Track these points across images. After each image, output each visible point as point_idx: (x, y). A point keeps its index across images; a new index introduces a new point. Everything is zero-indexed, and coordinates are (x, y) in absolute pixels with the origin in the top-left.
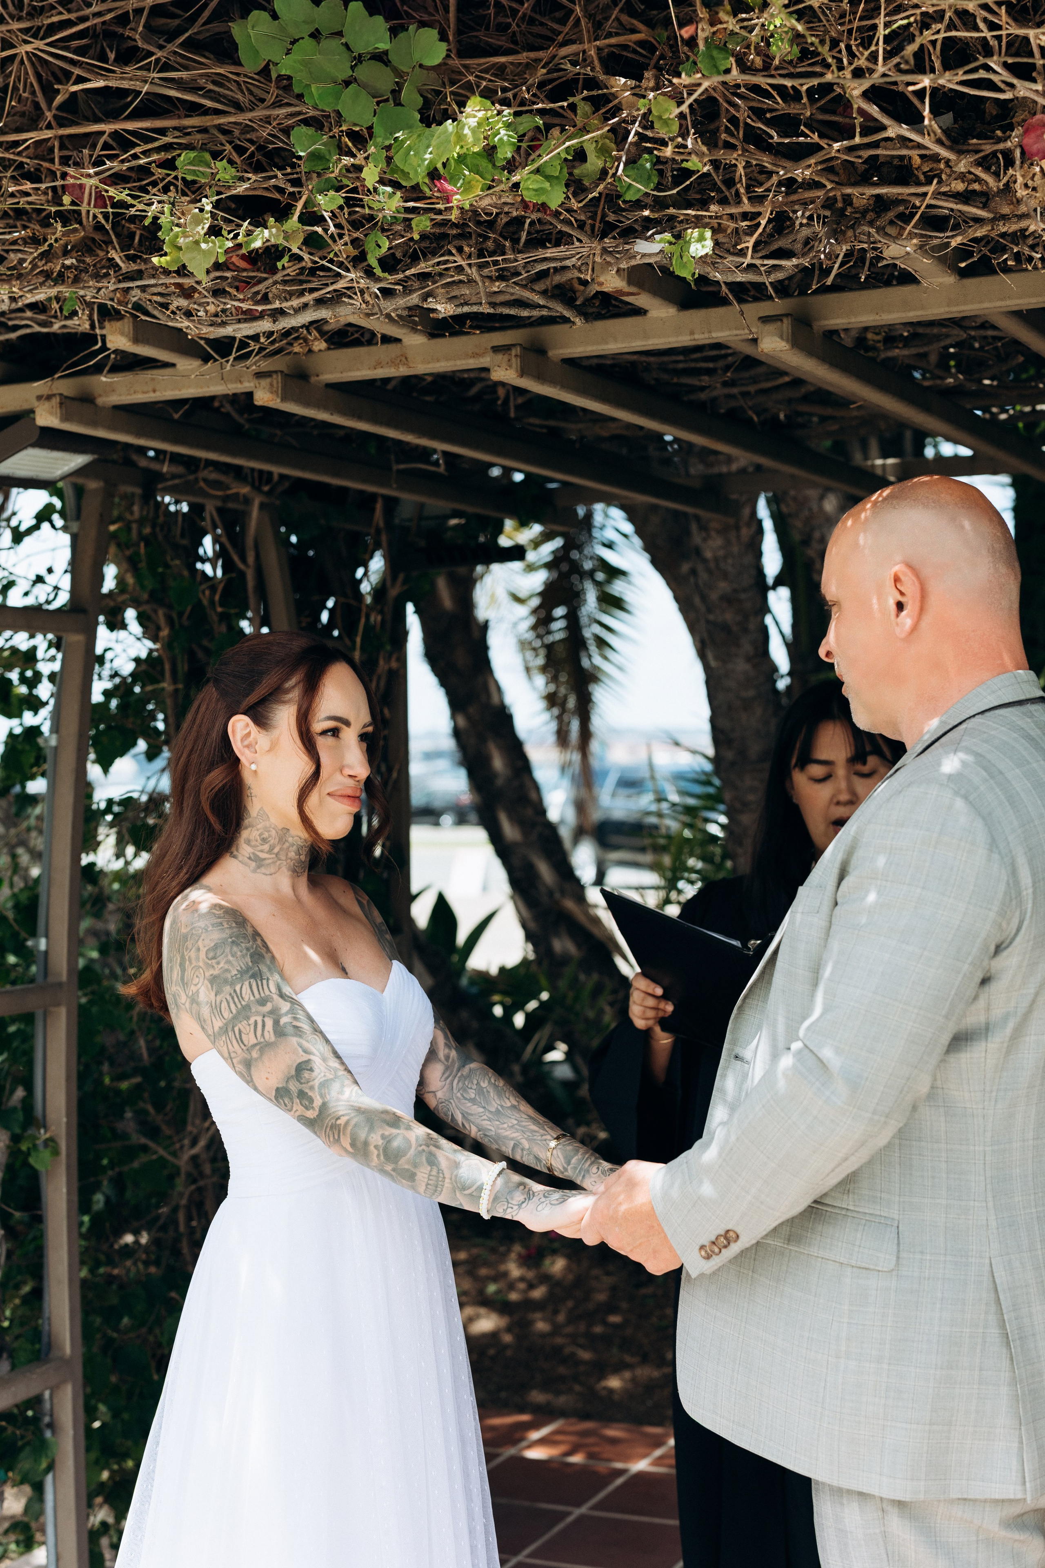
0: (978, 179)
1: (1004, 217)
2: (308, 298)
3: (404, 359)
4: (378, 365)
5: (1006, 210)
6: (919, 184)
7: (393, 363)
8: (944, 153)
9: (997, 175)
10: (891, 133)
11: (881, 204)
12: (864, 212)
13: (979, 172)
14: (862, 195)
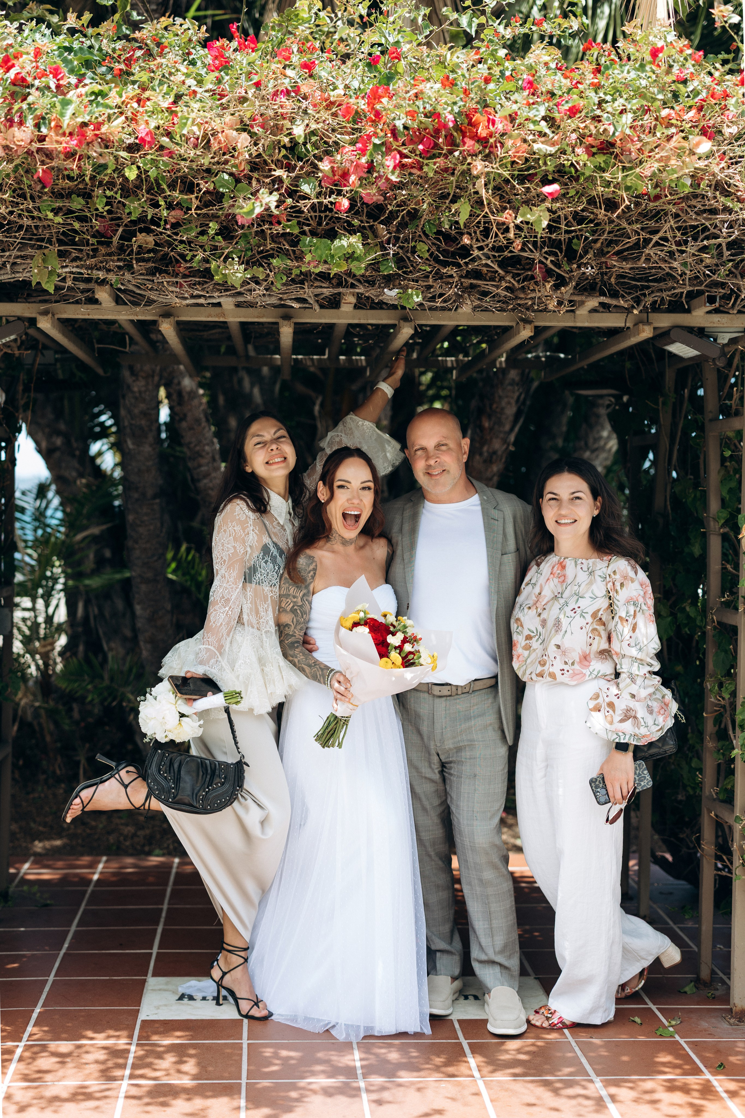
0: (510, 282)
1: (521, 299)
3: (224, 315)
4: (210, 316)
5: (522, 296)
6: (486, 280)
7: (217, 316)
8: (500, 271)
9: (518, 282)
10: (484, 262)
11: (472, 286)
12: (467, 288)
13: (512, 281)
14: (467, 282)
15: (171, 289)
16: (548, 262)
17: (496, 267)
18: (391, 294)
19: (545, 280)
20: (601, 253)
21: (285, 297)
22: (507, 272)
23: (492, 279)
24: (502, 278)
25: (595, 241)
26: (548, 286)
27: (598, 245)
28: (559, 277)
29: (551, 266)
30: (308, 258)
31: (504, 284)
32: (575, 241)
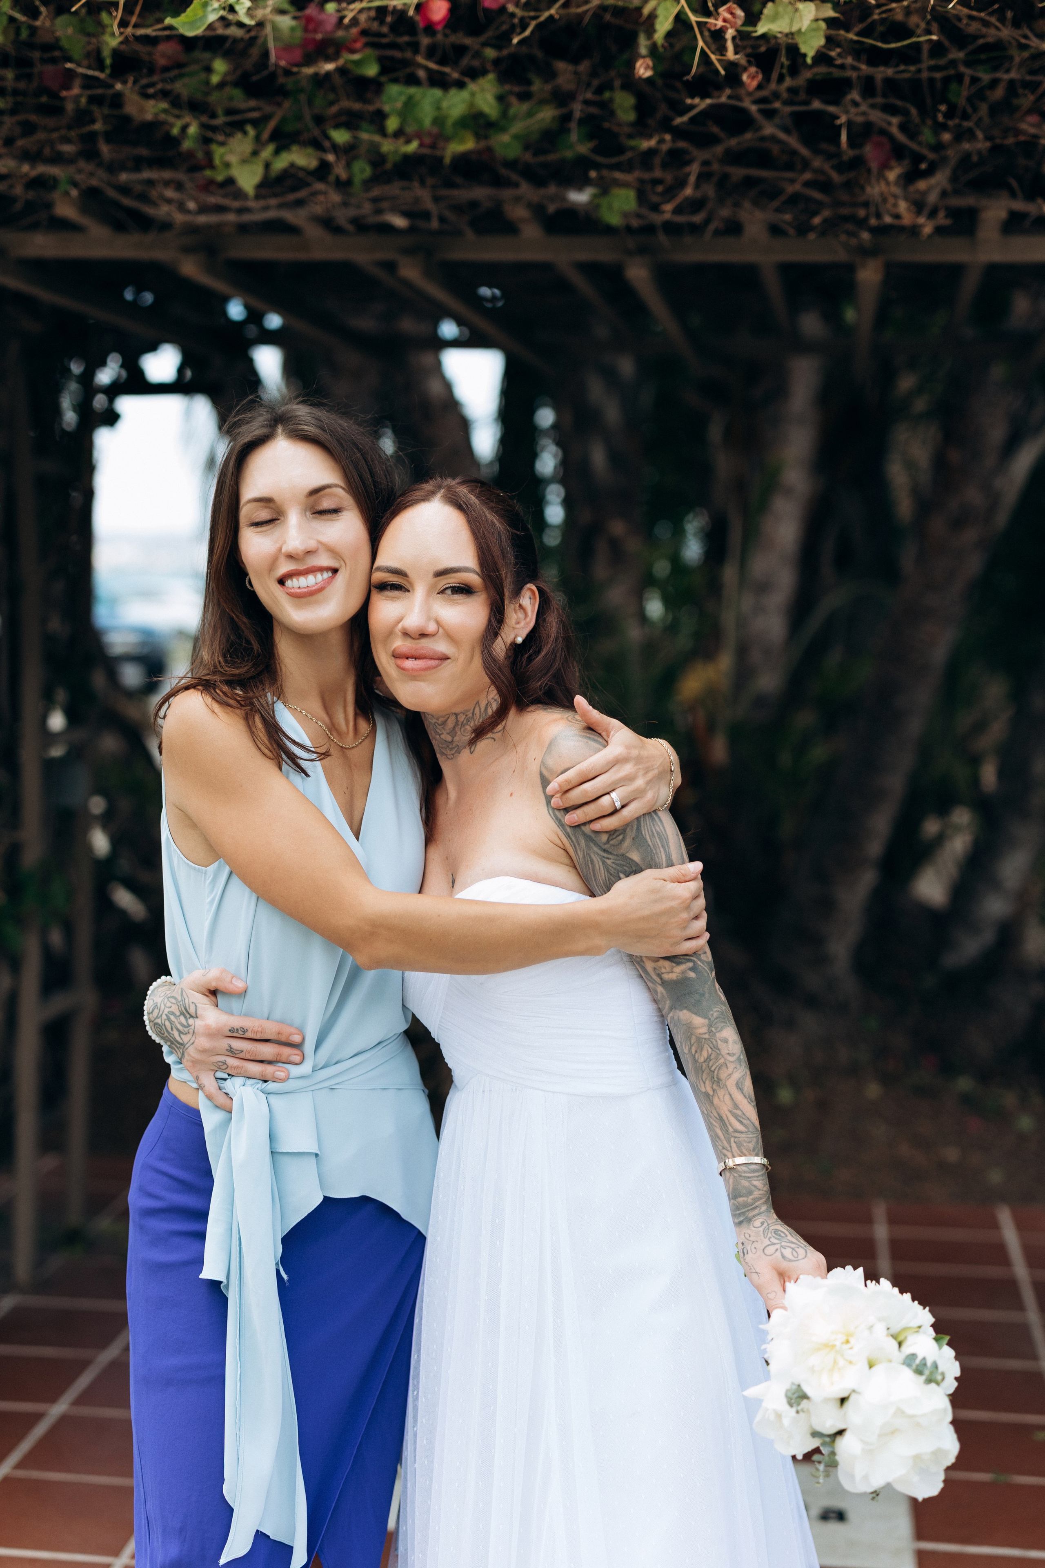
2: (273, 202)
6: (777, 170)
7: (295, 249)
8: (804, 151)
11: (749, 182)
14: (738, 173)
15: (170, 193)
16: (895, 130)
17: (793, 141)
18: (580, 197)
19: (885, 166)
20: (1005, 107)
21: (385, 205)
22: (817, 152)
23: (789, 167)
24: (806, 165)
25: (994, 83)
26: (892, 175)
27: (999, 93)
28: (918, 158)
29: (901, 137)
30: (392, 124)
31: (807, 176)
32: (954, 86)
